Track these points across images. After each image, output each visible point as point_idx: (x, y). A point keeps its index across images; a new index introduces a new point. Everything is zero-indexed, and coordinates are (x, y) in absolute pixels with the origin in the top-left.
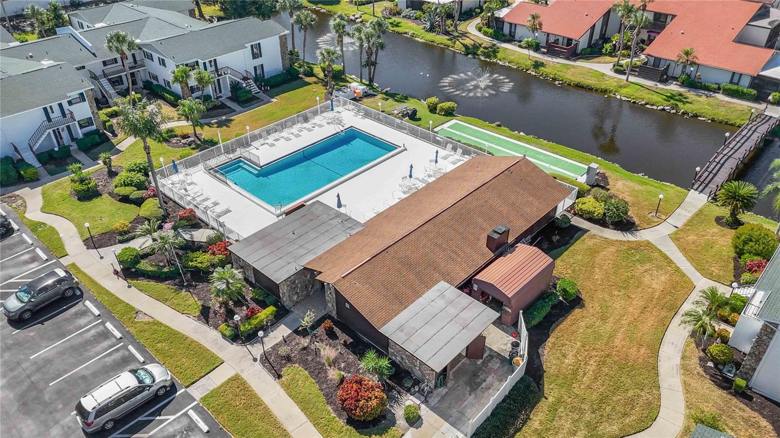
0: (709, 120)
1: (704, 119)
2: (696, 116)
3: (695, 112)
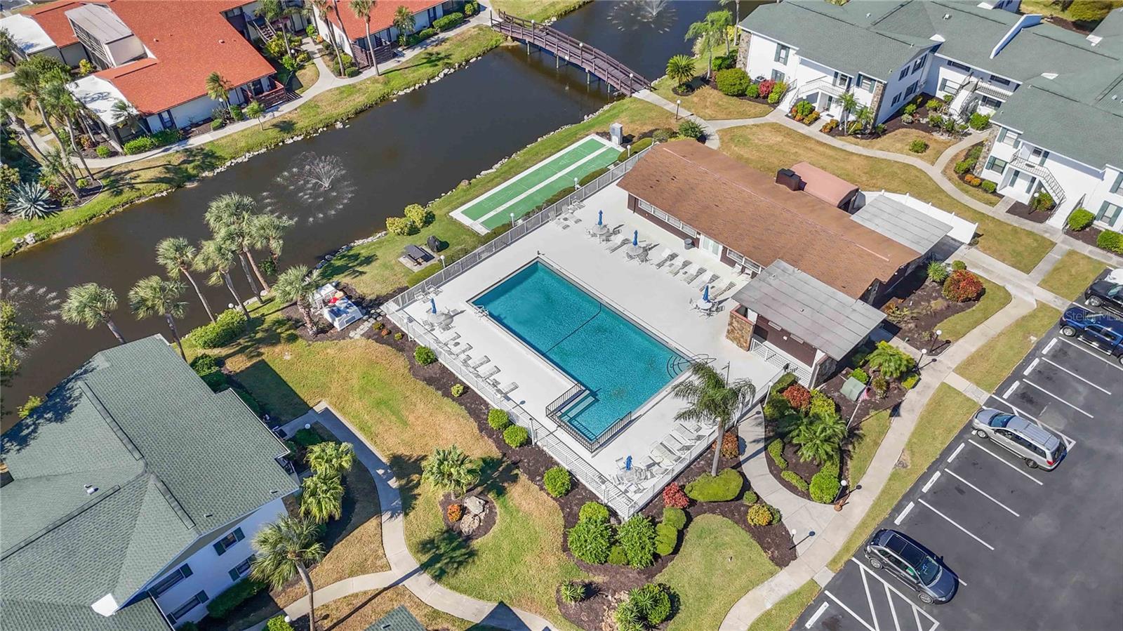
0: (477, 58)
1: (475, 59)
2: (468, 62)
3: (462, 58)
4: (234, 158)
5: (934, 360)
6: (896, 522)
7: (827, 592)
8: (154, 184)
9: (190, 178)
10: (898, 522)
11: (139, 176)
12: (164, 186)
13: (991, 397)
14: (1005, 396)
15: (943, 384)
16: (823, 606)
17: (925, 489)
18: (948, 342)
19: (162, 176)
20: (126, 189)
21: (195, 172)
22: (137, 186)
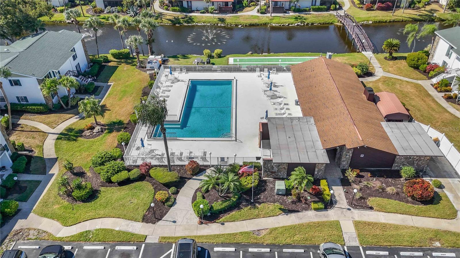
0: (318, 24)
1: (317, 24)
2: (312, 24)
3: (311, 22)
4: (198, 23)
5: (349, 209)
6: (215, 248)
7: (143, 245)
8: (168, 20)
9: (179, 23)
10: (216, 249)
11: (166, 17)
12: (170, 22)
13: (358, 247)
14: (368, 252)
15: (338, 222)
16: (134, 247)
17: (251, 250)
18: (371, 208)
19: (171, 19)
20: (159, 19)
21: (182, 22)
22: (163, 19)
